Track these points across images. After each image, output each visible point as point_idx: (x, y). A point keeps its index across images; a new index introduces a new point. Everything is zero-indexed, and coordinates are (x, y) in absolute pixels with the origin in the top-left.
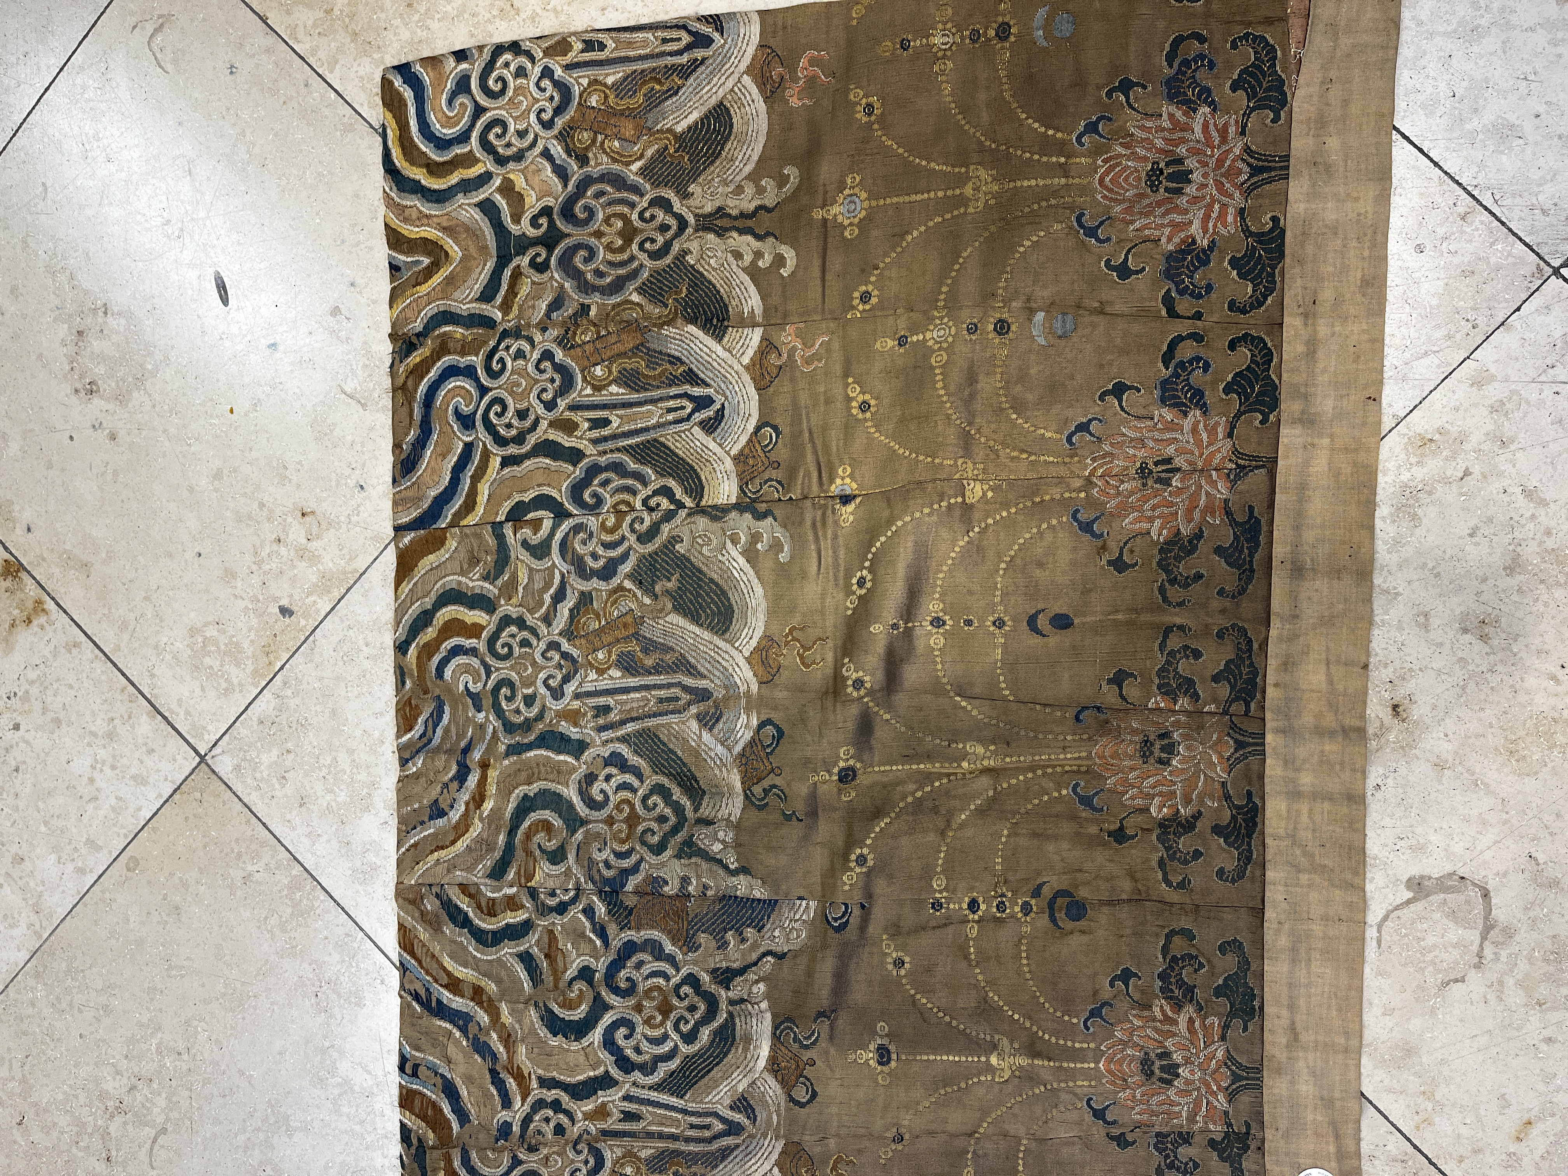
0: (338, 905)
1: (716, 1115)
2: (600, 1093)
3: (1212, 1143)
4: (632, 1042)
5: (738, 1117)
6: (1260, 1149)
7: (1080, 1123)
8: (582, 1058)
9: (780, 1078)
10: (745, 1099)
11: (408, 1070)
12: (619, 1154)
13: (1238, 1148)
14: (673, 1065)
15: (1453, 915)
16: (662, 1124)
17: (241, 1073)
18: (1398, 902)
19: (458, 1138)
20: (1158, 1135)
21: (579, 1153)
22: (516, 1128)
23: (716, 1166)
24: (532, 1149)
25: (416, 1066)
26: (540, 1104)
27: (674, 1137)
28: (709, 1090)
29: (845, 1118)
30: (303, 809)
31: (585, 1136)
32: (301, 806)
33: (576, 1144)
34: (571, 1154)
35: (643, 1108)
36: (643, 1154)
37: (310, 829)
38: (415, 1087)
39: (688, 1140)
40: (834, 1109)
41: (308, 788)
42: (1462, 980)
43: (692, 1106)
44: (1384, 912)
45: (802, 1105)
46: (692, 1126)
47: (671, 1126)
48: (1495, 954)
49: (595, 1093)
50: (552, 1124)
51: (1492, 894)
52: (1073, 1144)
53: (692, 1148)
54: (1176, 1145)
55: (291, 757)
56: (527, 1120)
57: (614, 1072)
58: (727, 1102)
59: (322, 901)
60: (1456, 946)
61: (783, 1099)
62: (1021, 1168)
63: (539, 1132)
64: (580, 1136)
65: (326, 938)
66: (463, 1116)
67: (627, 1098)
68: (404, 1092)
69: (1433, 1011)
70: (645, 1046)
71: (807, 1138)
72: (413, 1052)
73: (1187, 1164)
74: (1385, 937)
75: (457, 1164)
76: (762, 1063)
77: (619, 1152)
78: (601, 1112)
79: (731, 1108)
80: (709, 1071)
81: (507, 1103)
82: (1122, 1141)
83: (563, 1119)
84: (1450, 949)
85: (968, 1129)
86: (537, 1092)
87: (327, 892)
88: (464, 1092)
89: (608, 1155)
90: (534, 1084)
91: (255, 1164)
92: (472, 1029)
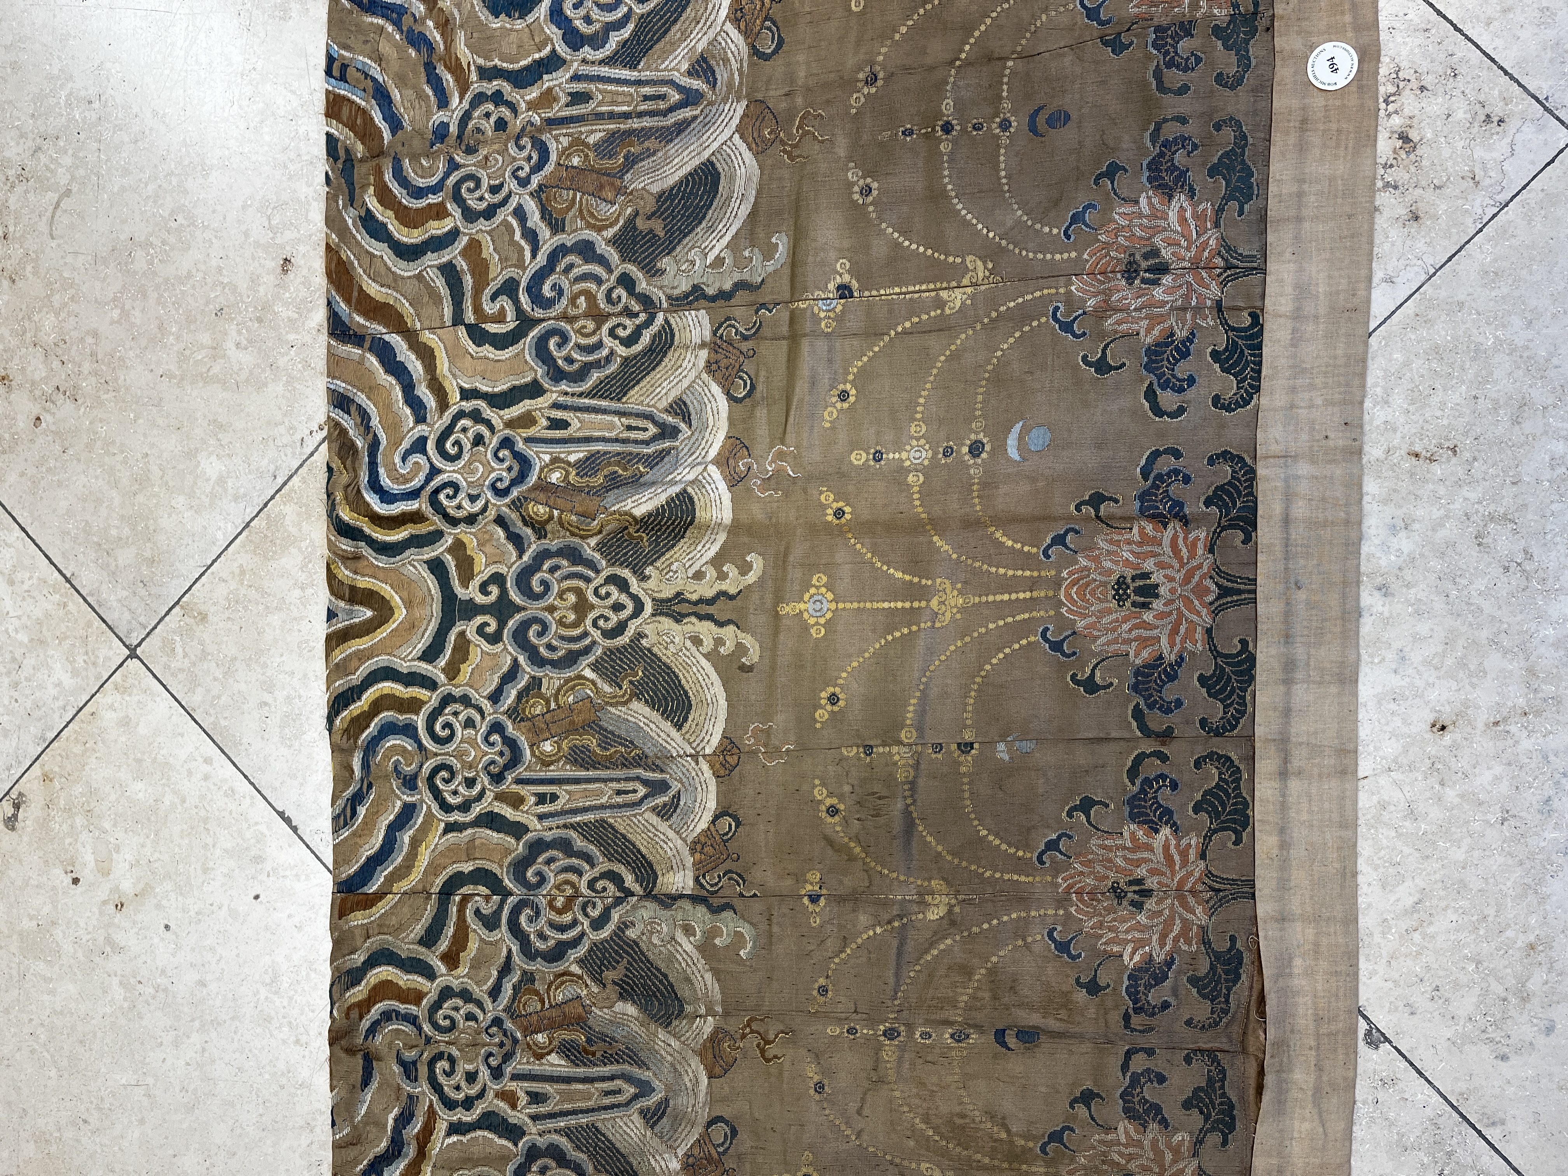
1: (671, 83)
2: (545, 77)
3: (1217, 31)
4: (582, 12)
5: (696, 84)
6: (1269, 29)
7: (1071, 29)
8: (526, 36)
9: (743, 27)
10: (705, 60)
11: (336, 73)
12: (565, 144)
13: (1245, 33)
14: (626, 33)
16: (613, 103)
17: (155, 113)
19: (389, 147)
20: (1159, 29)
21: (521, 148)
22: (453, 129)
23: (671, 140)
24: (470, 151)
25: (344, 67)
26: (479, 99)
27: (626, 116)
28: (665, 55)
29: (814, 65)
31: (529, 128)
33: (518, 137)
34: (512, 150)
35: (592, 87)
36: (591, 140)
38: (342, 92)
39: (640, 115)
40: (801, 58)
43: (646, 75)
45: (766, 57)
46: (646, 98)
47: (623, 103)
49: (541, 78)
50: (492, 120)
52: (1064, 55)
53: (647, 122)
54: (1177, 39)
56: (466, 117)
57: (562, 49)
58: (685, 66)
61: (745, 50)
62: (1005, 94)
63: (478, 130)
64: (523, 129)
66: (395, 125)
67: (576, 78)
68: (331, 97)
70: (596, 14)
71: (772, 93)
72: (342, 52)
73: (1188, 59)
75: (388, 176)
76: (724, 13)
77: (565, 141)
78: (548, 97)
79: (689, 73)
80: (666, 32)
81: (443, 102)
82: (1117, 45)
83: (505, 112)
85: (949, 56)
86: (477, 86)
88: (396, 95)
89: (553, 146)
90: (474, 77)
91: (166, 214)
92: (407, 20)
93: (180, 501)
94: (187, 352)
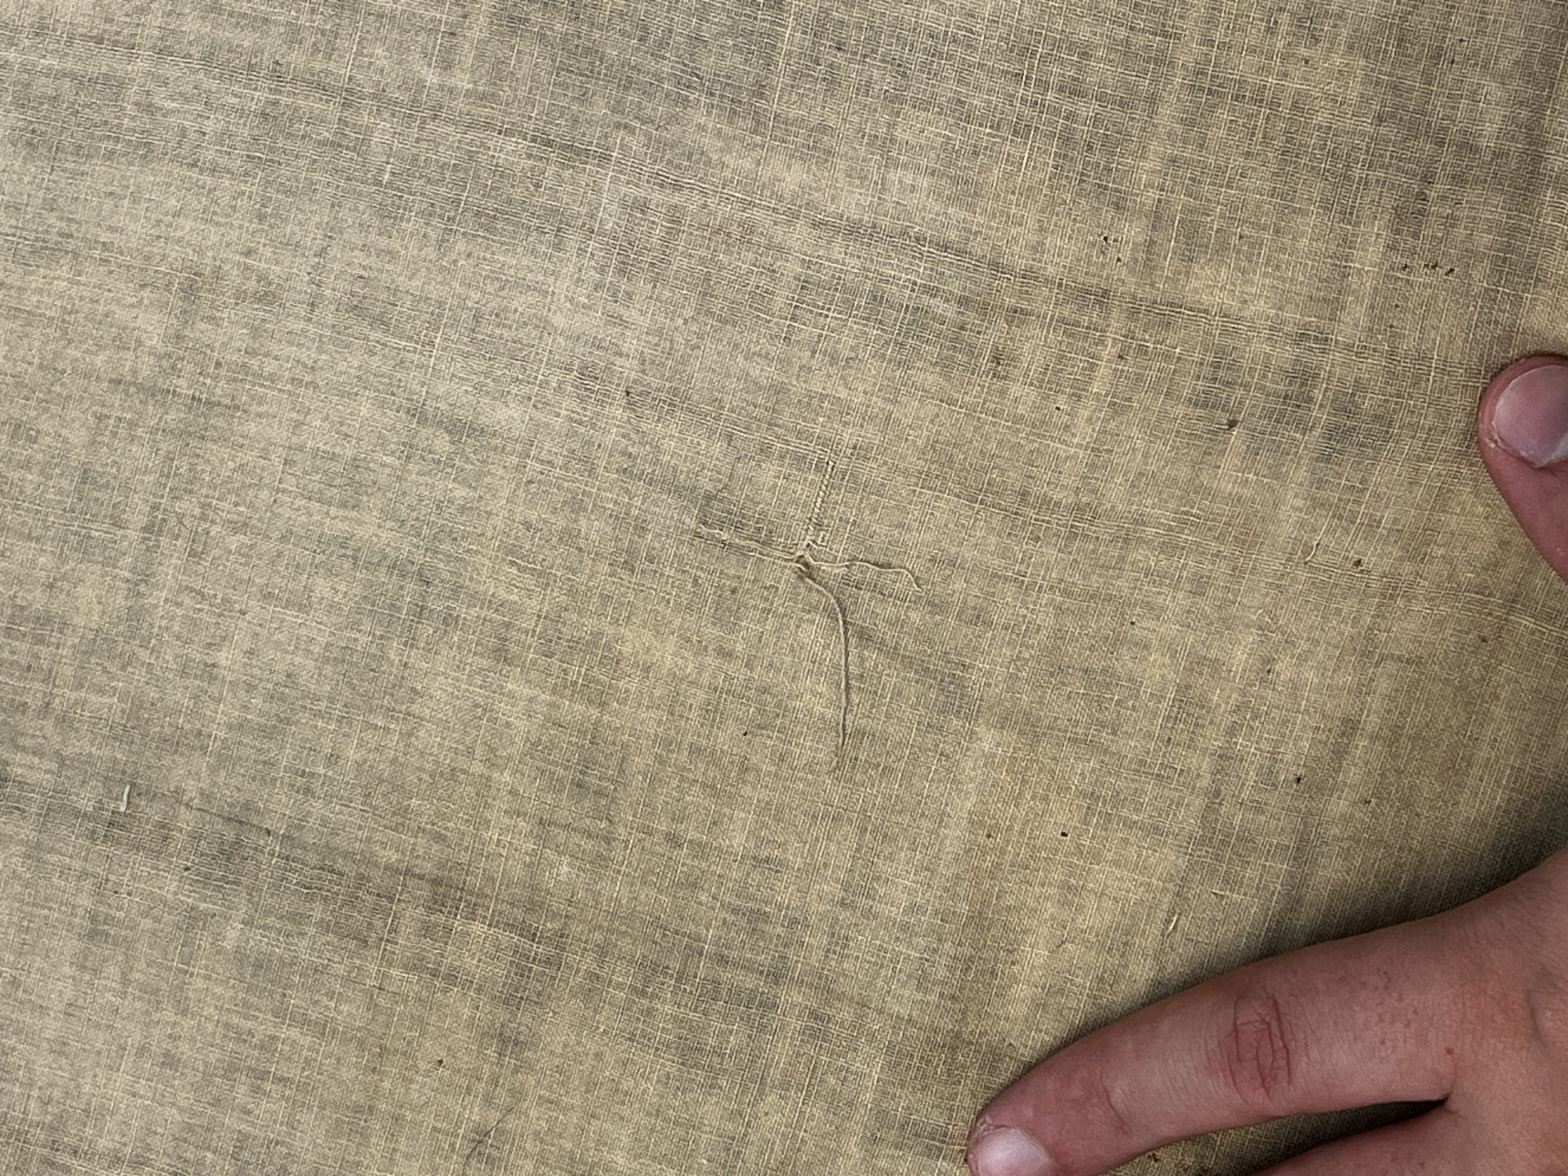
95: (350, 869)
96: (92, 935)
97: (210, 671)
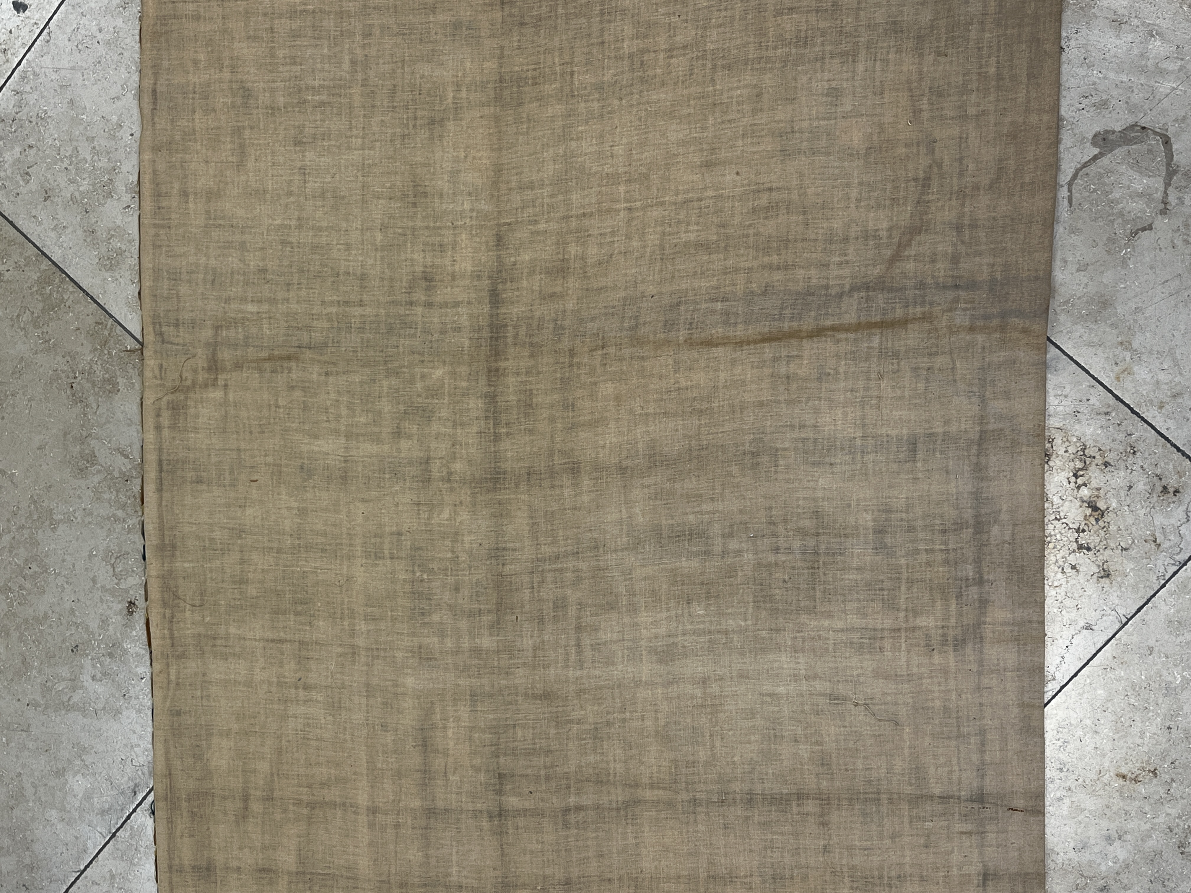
0: (88, 294)
15: (1136, 165)
18: (1086, 159)
30: (48, 202)
32: (45, 200)
37: (55, 222)
41: (51, 181)
42: (1150, 228)
44: (1073, 170)
48: (1179, 198)
51: (1173, 140)
55: (33, 152)
59: (71, 293)
60: (1140, 195)
65: (78, 329)
69: (1124, 263)
74: (1076, 195)
84: (1136, 199)
87: (75, 283)
91: (21, 563)
93: (53, 814)
94: (49, 684)
95: (778, 796)
96: (725, 828)
97: (734, 763)
